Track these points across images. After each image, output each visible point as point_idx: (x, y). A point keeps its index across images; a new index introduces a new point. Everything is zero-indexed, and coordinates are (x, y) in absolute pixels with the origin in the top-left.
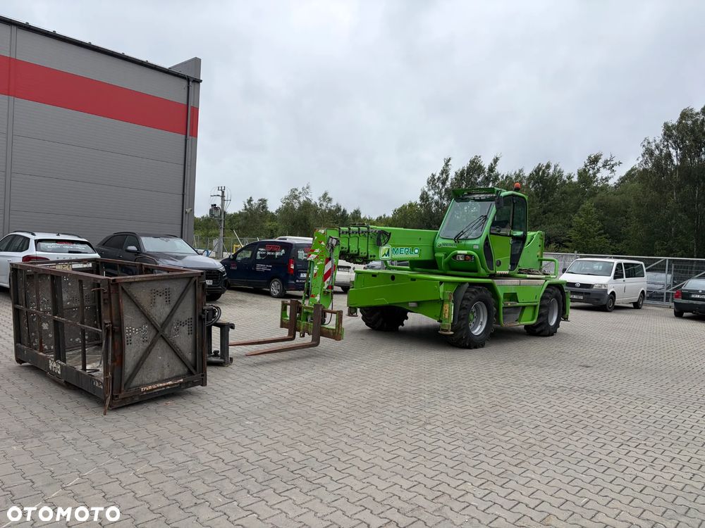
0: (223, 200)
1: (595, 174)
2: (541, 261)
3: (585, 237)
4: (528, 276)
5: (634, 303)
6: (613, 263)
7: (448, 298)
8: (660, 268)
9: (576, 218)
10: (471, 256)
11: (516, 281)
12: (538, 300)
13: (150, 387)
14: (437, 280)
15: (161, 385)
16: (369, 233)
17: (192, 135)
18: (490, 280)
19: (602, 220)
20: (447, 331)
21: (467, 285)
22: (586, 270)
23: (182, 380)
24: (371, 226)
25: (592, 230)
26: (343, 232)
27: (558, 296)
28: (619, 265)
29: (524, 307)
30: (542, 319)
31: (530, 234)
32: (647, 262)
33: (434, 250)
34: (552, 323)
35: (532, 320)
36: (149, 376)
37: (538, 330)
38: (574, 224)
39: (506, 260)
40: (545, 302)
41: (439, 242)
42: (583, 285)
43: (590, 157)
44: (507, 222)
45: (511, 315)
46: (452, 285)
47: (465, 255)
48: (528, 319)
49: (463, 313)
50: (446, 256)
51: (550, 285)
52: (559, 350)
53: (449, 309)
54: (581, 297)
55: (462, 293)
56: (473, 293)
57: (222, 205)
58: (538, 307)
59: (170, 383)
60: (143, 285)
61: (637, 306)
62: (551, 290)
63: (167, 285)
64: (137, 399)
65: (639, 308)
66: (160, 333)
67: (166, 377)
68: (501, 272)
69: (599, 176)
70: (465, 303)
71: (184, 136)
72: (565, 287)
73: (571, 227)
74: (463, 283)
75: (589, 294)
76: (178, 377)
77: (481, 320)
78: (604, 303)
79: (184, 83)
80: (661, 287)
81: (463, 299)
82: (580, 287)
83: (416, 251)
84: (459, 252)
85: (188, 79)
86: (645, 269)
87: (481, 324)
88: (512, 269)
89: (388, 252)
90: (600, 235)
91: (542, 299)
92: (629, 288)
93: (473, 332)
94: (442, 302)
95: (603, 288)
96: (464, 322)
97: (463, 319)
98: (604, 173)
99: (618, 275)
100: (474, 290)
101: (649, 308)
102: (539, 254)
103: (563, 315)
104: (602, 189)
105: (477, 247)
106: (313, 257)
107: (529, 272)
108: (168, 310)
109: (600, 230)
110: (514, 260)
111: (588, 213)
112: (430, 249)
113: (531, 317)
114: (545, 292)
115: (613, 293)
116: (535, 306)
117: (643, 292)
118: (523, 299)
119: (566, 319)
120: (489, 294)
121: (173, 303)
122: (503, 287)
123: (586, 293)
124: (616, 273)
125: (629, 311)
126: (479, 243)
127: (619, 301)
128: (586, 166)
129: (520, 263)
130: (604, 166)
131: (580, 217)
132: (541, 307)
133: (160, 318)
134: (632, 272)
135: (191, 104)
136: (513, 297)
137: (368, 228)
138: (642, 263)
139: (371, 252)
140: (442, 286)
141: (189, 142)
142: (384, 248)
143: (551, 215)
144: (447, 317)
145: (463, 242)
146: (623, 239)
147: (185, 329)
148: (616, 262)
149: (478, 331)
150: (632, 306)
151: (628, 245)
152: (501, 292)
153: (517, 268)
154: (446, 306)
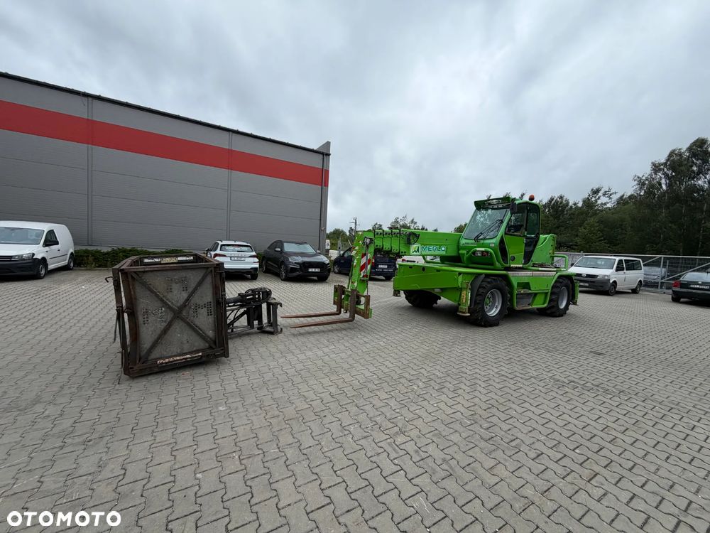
0: (356, 225)
1: (596, 201)
2: (553, 257)
3: (588, 243)
4: (540, 269)
5: (632, 290)
6: (615, 260)
7: (465, 286)
8: (656, 264)
9: (582, 230)
10: (487, 252)
11: (529, 273)
12: (550, 288)
13: (167, 360)
14: (456, 271)
15: (178, 358)
16: (400, 234)
17: (325, 186)
18: (504, 272)
19: (602, 231)
20: (464, 313)
21: (484, 276)
22: (591, 265)
23: (200, 354)
24: (402, 229)
25: (593, 238)
26: (377, 234)
27: (568, 286)
28: (620, 262)
29: (536, 294)
30: (553, 304)
31: (542, 237)
32: (644, 259)
33: (459, 248)
34: (563, 306)
35: (544, 304)
36: (167, 350)
37: (549, 312)
38: (579, 234)
39: (520, 256)
40: (555, 290)
41: (463, 241)
42: (588, 276)
43: (592, 190)
44: (521, 226)
45: (524, 300)
46: (470, 276)
47: (483, 252)
48: (539, 304)
49: (479, 298)
50: (468, 252)
51: (560, 277)
52: (569, 332)
53: (467, 296)
54: (587, 285)
55: (478, 283)
56: (489, 282)
57: (355, 227)
58: (549, 294)
59: (188, 356)
60: (158, 274)
61: (634, 291)
62: (561, 280)
63: (183, 274)
64: (156, 370)
65: (637, 293)
66: (178, 314)
67: (185, 352)
68: (516, 266)
69: (599, 202)
70: (481, 290)
71: (320, 187)
72: (574, 278)
73: (577, 236)
74: (481, 274)
75: (594, 282)
76: (198, 351)
77: (496, 304)
78: (607, 289)
79: (321, 156)
80: (656, 277)
81: (480, 287)
82: (586, 277)
83: (443, 249)
84: (478, 249)
85: (323, 154)
86: (642, 264)
87: (497, 307)
88: (525, 263)
89: (418, 250)
90: (600, 241)
91: (553, 287)
92: (629, 278)
93: (489, 314)
94: (460, 290)
95: (606, 278)
96: (480, 306)
97: (478, 303)
98: (603, 200)
99: (619, 268)
100: (489, 280)
101: (646, 293)
102: (551, 251)
103: (572, 300)
104: (602, 211)
105: (493, 245)
106: (354, 253)
107: (542, 265)
108: (185, 295)
109: (600, 237)
110: (528, 256)
111: (592, 226)
112: (456, 247)
113: (542, 301)
114: (556, 282)
115: (615, 282)
116: (546, 293)
117: (640, 281)
118: (534, 288)
119: (575, 303)
120: (504, 283)
121: (190, 290)
122: (516, 278)
123: (591, 282)
124: (617, 267)
125: (628, 295)
126: (495, 242)
127: (619, 288)
128: (589, 196)
129: (533, 258)
130: (604, 195)
131: (585, 229)
132: (552, 293)
133: (178, 302)
134: (632, 266)
135: (325, 168)
136: (526, 286)
137: (400, 230)
138: (640, 260)
139: (403, 249)
140: (461, 276)
141: (323, 190)
142: (414, 246)
143: (562, 229)
144: (464, 301)
145: (482, 242)
146: (619, 244)
147: (204, 312)
148: (618, 259)
149: (493, 313)
150: (630, 291)
151: (623, 247)
152: (515, 282)
153: (531, 263)
154: (464, 293)
